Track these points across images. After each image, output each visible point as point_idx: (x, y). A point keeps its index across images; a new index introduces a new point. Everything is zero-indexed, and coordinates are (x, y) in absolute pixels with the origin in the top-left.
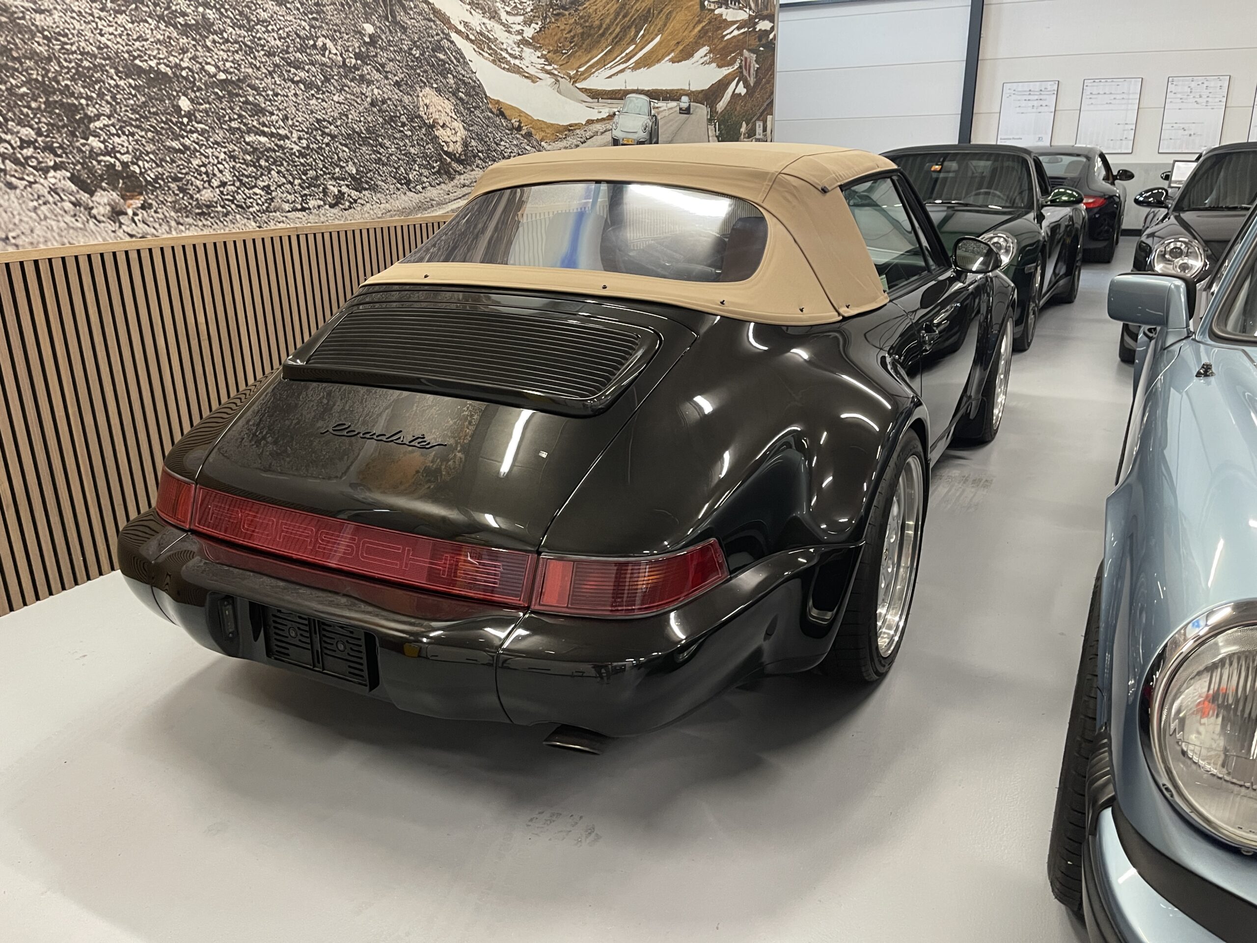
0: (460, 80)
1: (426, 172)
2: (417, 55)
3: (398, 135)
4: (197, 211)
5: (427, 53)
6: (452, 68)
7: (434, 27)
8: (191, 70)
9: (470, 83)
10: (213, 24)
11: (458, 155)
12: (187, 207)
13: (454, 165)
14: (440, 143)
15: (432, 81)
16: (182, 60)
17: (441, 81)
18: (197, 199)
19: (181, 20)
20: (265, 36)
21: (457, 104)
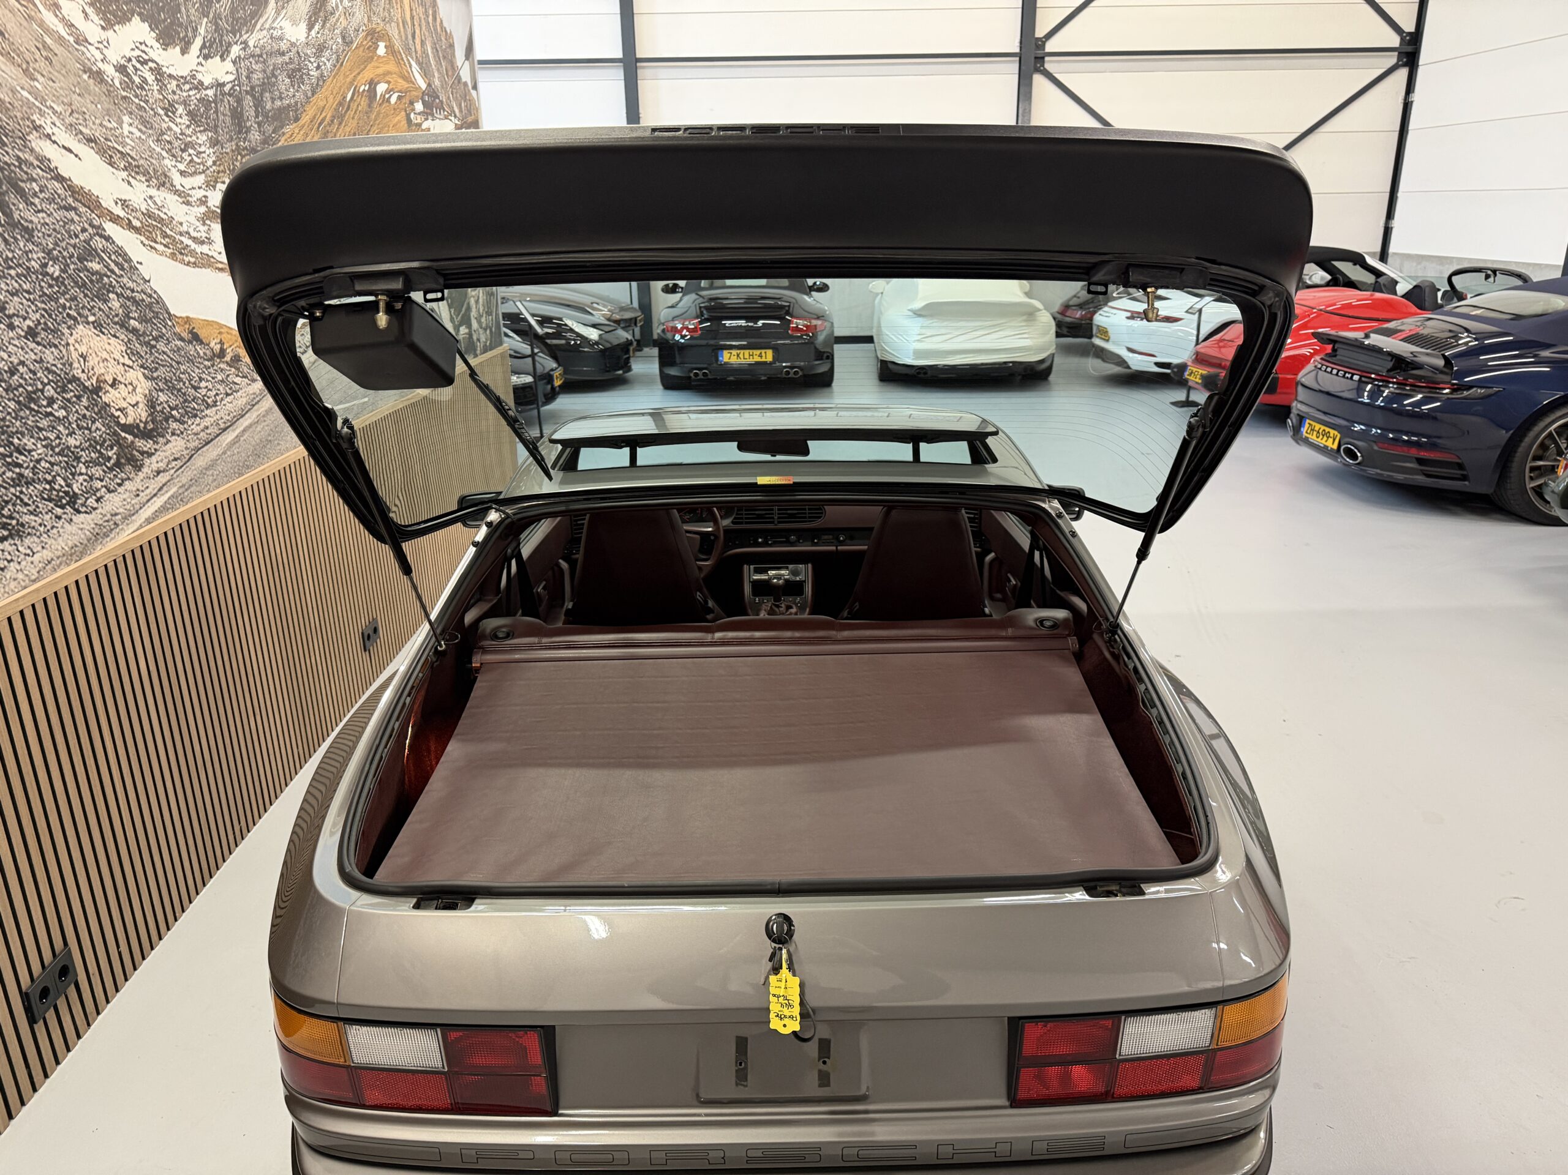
0: (128, 298)
1: (97, 471)
2: (57, 274)
3: (44, 423)
5: (72, 267)
6: (114, 282)
7: (76, 218)
9: (143, 300)
11: (142, 425)
13: (140, 443)
14: (113, 415)
15: (86, 312)
17: (100, 309)
21: (129, 340)
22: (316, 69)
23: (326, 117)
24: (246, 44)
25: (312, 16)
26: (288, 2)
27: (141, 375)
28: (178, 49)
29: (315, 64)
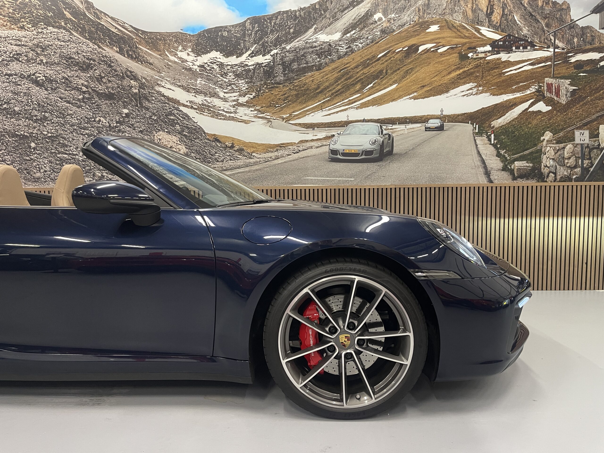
0: (185, 127)
2: (155, 119)
4: (33, 180)
5: (162, 117)
6: (179, 122)
7: (168, 105)
8: (37, 134)
9: (192, 128)
10: (48, 118)
12: (29, 178)
15: (164, 129)
16: (34, 131)
17: (171, 128)
18: (34, 176)
19: (35, 118)
20: (71, 120)
21: (181, 138)
22: (347, 48)
23: (350, 66)
24: (284, 48)
25: (349, 29)
26: (326, 28)
27: (184, 147)
28: (235, 56)
29: (345, 47)
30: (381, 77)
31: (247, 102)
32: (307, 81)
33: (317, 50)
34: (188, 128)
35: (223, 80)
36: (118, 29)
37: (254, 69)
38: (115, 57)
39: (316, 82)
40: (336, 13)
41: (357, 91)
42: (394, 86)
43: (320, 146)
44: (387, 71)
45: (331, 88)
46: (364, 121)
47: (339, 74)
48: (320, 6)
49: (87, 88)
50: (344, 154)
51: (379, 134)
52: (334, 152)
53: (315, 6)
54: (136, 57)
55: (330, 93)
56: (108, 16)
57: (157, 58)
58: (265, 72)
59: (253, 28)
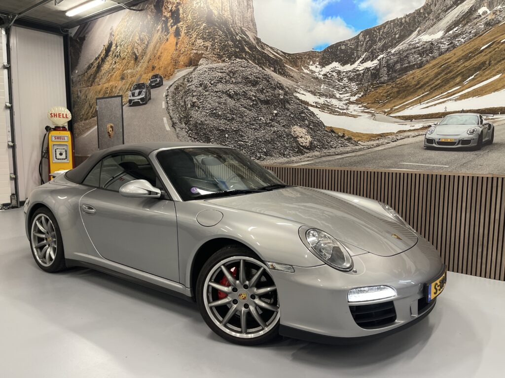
0: (311, 122)
1: (292, 152)
2: (293, 116)
5: (297, 115)
6: (307, 118)
7: (301, 106)
8: (229, 129)
9: (316, 122)
10: (234, 118)
11: (307, 147)
13: (304, 150)
14: (299, 143)
15: (298, 123)
17: (302, 123)
19: (228, 118)
20: (246, 119)
21: (308, 130)
22: (449, 45)
23: (450, 61)
24: (390, 52)
25: (452, 26)
26: (429, 28)
27: (309, 137)
28: (349, 64)
29: (447, 44)
30: (484, 68)
31: (356, 100)
32: (408, 79)
33: (419, 50)
34: (313, 122)
35: (339, 84)
36: (274, 55)
37: (363, 73)
38: (272, 75)
39: (416, 78)
40: (439, 14)
41: (457, 84)
42: (498, 77)
43: (417, 136)
44: (490, 62)
45: (430, 83)
46: (463, 111)
47: (440, 69)
48: (425, 10)
49: (255, 97)
50: (440, 143)
51: (478, 124)
52: (430, 141)
53: (420, 11)
54: (284, 73)
55: (429, 88)
56: (269, 46)
57: (296, 72)
58: (372, 74)
59: (365, 39)
